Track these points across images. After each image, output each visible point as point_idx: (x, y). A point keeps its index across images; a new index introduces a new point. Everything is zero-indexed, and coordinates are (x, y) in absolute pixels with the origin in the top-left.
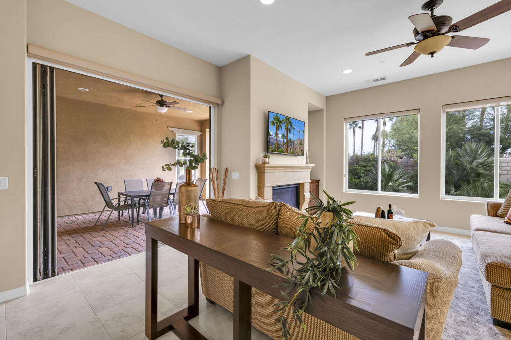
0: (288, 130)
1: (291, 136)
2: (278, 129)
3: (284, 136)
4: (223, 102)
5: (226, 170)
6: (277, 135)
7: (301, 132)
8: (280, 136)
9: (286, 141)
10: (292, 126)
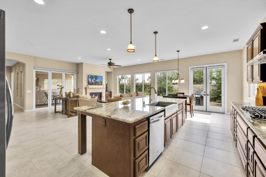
0: (96, 79)
1: (96, 80)
2: (92, 79)
3: (94, 81)
4: (78, 72)
5: (78, 89)
6: (92, 81)
7: (101, 79)
8: (93, 81)
9: (95, 82)
10: (97, 78)
